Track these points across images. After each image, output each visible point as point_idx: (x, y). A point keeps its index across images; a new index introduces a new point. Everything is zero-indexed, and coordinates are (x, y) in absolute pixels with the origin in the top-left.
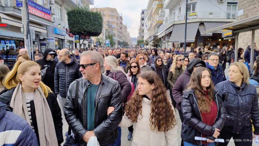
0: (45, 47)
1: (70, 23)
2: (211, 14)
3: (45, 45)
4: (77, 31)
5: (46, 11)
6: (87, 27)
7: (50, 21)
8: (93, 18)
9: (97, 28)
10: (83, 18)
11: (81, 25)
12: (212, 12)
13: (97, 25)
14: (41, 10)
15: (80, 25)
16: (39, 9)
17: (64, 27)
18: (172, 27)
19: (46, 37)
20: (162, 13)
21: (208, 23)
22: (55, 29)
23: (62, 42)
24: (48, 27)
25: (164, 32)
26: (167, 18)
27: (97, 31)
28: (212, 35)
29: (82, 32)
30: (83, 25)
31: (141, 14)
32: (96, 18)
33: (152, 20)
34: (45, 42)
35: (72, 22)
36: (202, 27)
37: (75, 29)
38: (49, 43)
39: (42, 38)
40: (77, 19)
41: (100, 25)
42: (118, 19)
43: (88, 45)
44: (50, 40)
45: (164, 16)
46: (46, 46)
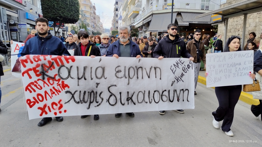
0: (15, 33)
1: (43, 8)
2: (188, 4)
3: (16, 30)
4: (51, 17)
6: (63, 13)
7: (21, 4)
8: (69, 3)
9: (74, 14)
10: (59, 2)
11: (57, 11)
12: (188, 3)
13: (74, 11)
15: (55, 11)
17: (36, 12)
18: (151, 17)
19: (16, 22)
20: (139, 3)
21: (185, 14)
22: (27, 13)
24: (18, 10)
25: (142, 22)
26: (144, 8)
27: (74, 18)
28: (188, 25)
29: (58, 18)
30: (58, 10)
31: (115, 5)
32: (73, 3)
33: (127, 11)
34: (16, 28)
35: (46, 6)
36: (179, 18)
37: (50, 15)
38: (20, 29)
39: (12, 23)
40: (52, 3)
41: (78, 11)
42: (92, 9)
43: (62, 33)
44: (22, 25)
45: (140, 6)
46: (17, 32)
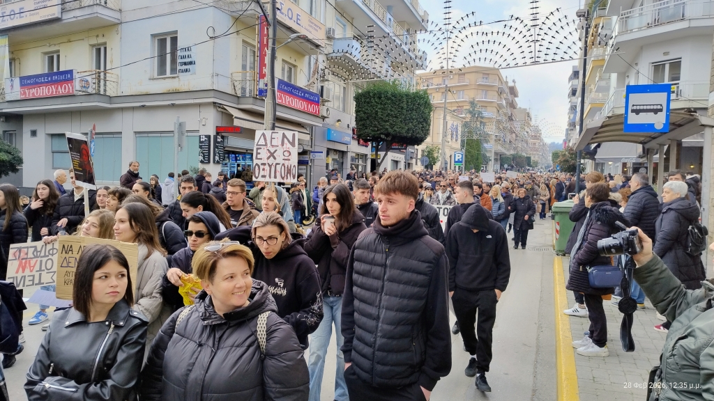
1: (358, 117)
3: (305, 163)
5: (312, 98)
7: (318, 116)
8: (407, 105)
9: (415, 126)
10: (387, 106)
13: (415, 121)
14: (301, 97)
15: (379, 123)
16: (298, 96)
17: (348, 125)
19: (308, 148)
20: (603, 83)
22: (329, 130)
23: (342, 157)
24: (314, 128)
29: (382, 136)
30: (384, 121)
31: (570, 79)
32: (414, 105)
34: (306, 157)
35: (363, 115)
38: (313, 160)
40: (374, 109)
43: (405, 163)
44: (316, 154)
46: (307, 167)
